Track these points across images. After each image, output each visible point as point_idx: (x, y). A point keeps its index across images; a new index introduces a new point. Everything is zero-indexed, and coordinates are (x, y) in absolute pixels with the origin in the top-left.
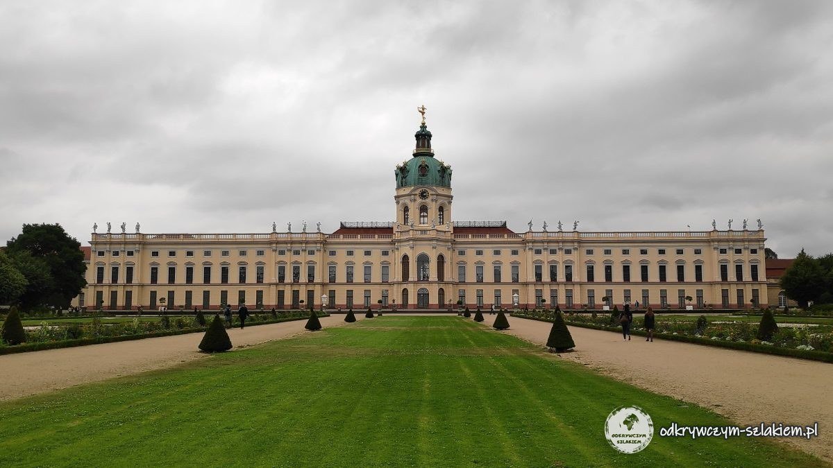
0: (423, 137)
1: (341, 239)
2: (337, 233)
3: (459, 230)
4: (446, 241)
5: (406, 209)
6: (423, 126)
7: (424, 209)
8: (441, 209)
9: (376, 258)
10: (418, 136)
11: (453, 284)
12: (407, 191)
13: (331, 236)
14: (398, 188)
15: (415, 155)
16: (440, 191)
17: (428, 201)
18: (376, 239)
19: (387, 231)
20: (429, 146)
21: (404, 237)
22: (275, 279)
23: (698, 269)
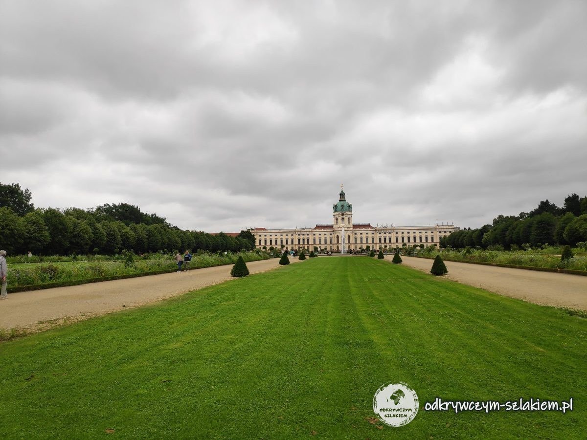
0: (342, 195)
1: (317, 230)
2: (315, 228)
3: (355, 226)
4: (351, 231)
5: (337, 219)
6: (342, 191)
7: (343, 219)
8: (349, 219)
9: (328, 236)
10: (340, 194)
11: (353, 244)
12: (337, 213)
13: (313, 229)
14: (334, 212)
15: (340, 201)
16: (348, 213)
17: (344, 216)
18: (328, 230)
19: (331, 227)
20: (344, 197)
21: (337, 229)
22: (297, 243)
23: (432, 238)
